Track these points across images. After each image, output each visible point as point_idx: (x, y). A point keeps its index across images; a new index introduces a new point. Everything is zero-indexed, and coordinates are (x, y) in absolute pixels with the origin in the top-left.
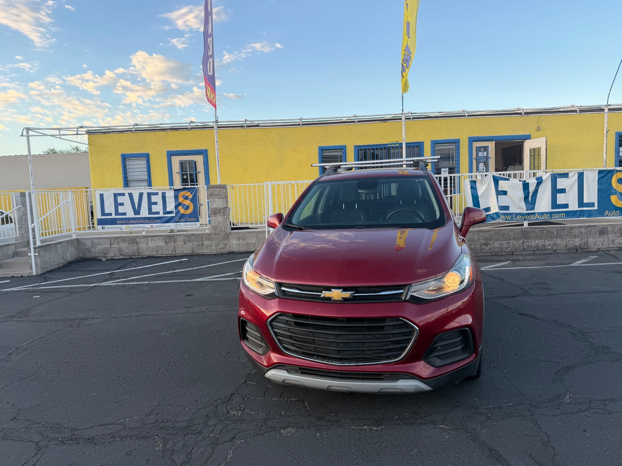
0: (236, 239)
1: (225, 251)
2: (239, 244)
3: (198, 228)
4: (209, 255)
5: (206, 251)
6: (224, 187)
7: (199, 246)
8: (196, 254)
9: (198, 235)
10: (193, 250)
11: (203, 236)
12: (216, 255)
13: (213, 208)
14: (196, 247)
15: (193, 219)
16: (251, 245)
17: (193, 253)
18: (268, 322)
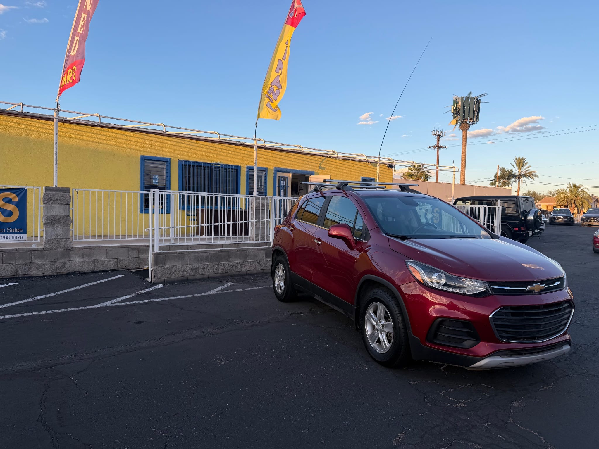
0: (80, 256)
1: (63, 271)
2: (83, 263)
3: (24, 242)
4: (41, 276)
5: (34, 272)
6: (67, 191)
7: (26, 265)
8: (19, 276)
9: (25, 251)
10: (16, 270)
11: (33, 252)
12: (51, 276)
13: (50, 217)
14: (21, 267)
15: (17, 230)
16: (99, 263)
17: (16, 275)
18: (491, 316)
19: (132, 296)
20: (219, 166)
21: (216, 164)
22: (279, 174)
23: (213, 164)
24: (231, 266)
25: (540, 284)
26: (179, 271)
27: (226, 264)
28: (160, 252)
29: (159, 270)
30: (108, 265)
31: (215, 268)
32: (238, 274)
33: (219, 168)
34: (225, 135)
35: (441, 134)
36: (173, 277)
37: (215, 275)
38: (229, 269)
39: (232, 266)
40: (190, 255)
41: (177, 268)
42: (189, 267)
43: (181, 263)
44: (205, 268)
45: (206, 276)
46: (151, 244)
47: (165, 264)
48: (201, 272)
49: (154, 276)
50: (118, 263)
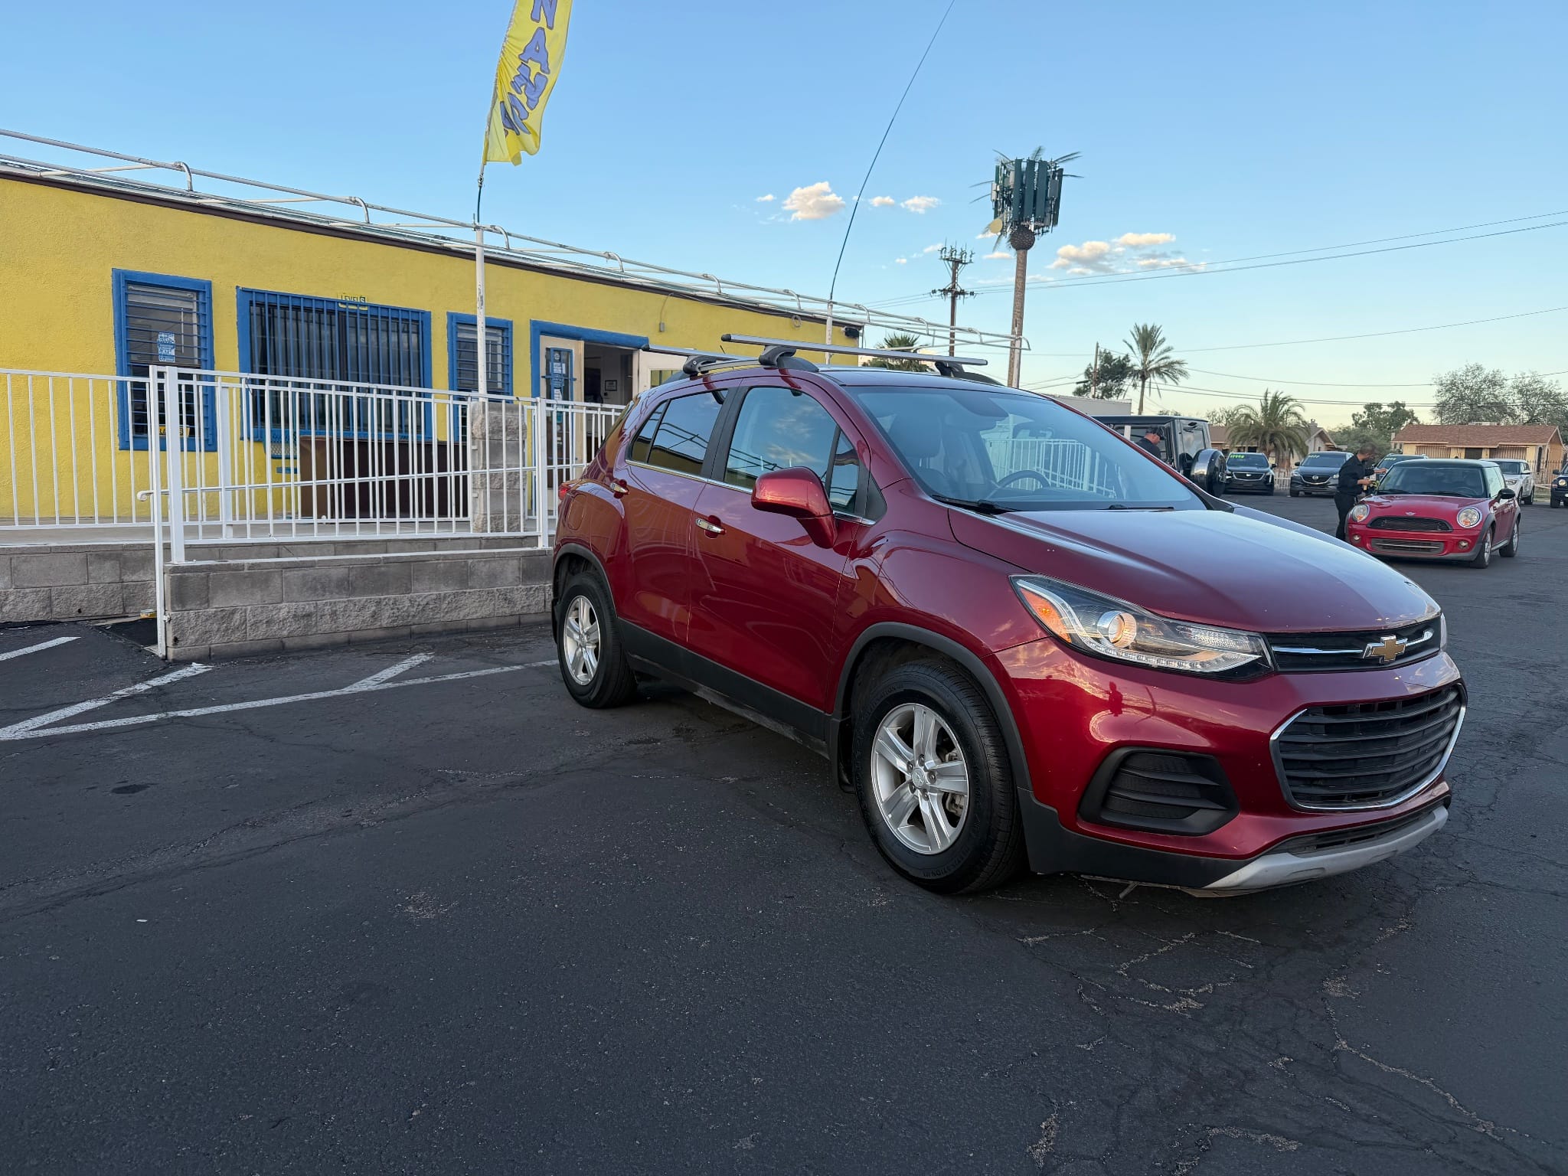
18: (1274, 737)
19: (102, 703)
20: (366, 309)
21: (356, 305)
22: (547, 342)
23: (344, 304)
24: (419, 605)
25: (1397, 639)
26: (256, 623)
27: (405, 600)
28: (190, 563)
29: (189, 620)
30: (20, 607)
31: (368, 613)
32: (440, 629)
33: (364, 315)
34: (383, 209)
35: (962, 258)
36: (236, 640)
37: (370, 634)
38: (414, 616)
39: (421, 607)
40: (288, 574)
41: (248, 612)
42: (284, 610)
43: (259, 597)
44: (338, 613)
45: (341, 637)
46: (158, 541)
47: (208, 601)
48: (325, 625)
49: (176, 640)
50: (51, 602)
